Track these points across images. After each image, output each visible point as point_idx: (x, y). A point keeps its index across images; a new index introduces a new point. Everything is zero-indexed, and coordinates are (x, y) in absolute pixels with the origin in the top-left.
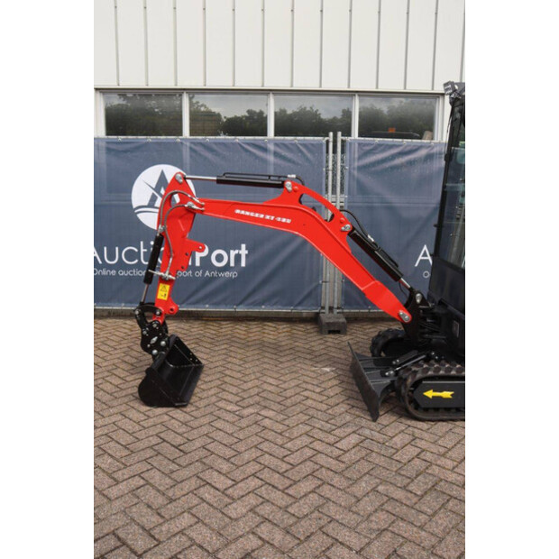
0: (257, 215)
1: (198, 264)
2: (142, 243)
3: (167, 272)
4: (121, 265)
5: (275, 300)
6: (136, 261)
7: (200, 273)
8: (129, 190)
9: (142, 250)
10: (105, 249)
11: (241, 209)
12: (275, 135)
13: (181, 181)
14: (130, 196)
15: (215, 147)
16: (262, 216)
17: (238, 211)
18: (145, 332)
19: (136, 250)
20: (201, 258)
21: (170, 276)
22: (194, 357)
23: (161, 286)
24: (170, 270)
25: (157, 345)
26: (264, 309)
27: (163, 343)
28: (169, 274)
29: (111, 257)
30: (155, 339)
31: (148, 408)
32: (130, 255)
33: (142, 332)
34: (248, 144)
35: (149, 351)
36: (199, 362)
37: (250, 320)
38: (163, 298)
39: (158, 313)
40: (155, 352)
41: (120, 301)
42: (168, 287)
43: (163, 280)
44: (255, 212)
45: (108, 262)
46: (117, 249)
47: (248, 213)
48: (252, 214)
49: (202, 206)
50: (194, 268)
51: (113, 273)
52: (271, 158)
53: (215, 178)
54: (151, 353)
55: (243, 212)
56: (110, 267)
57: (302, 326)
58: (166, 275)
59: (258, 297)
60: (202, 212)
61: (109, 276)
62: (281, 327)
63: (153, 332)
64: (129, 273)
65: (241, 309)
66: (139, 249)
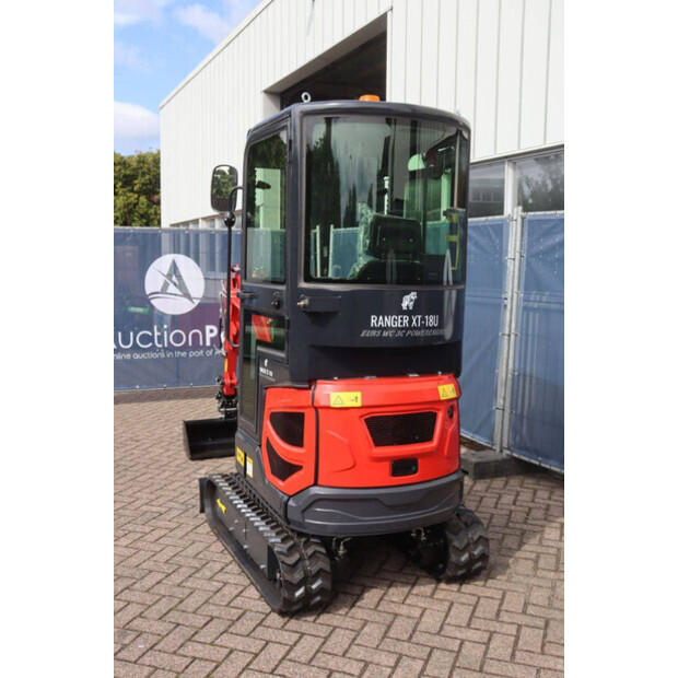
1: (208, 344)
2: (155, 327)
4: (135, 348)
6: (150, 344)
7: (211, 353)
9: (157, 334)
19: (150, 334)
20: (212, 339)
29: (126, 341)
32: (145, 339)
45: (123, 346)
46: (132, 334)
50: (204, 347)
51: (128, 356)
56: (125, 351)
64: (143, 356)
66: (153, 333)
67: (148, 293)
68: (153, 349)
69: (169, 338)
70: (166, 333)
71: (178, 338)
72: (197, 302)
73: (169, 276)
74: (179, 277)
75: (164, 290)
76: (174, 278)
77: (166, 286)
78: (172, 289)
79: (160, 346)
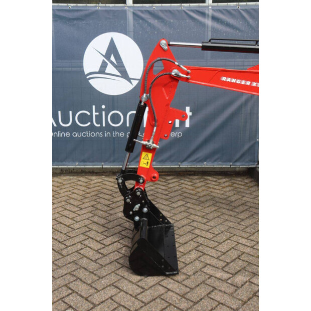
0: (243, 82)
2: (94, 107)
3: (151, 141)
4: (74, 127)
5: (216, 157)
6: (89, 123)
8: (81, 57)
9: (94, 114)
10: (59, 112)
11: (227, 77)
12: (213, 2)
13: (166, 48)
14: (82, 63)
15: (161, 14)
16: (248, 83)
17: (224, 79)
18: (128, 200)
19: (89, 114)
21: (154, 145)
22: (164, 218)
23: (144, 154)
24: (154, 139)
25: (140, 213)
26: (206, 165)
27: (145, 210)
28: (153, 143)
29: (65, 120)
30: (137, 207)
31: (139, 278)
32: (83, 118)
33: (125, 200)
34: (193, 11)
35: (131, 217)
36: (169, 222)
37: (190, 175)
38: (145, 166)
39: (141, 181)
40: (137, 218)
41: (74, 161)
42: (150, 155)
43: (146, 149)
44: (242, 79)
45: (63, 125)
46: (71, 112)
47: (234, 81)
48: (238, 82)
49: (187, 74)
51: (67, 134)
52: (209, 22)
53: (201, 45)
54: (133, 220)
55: (229, 80)
56: (65, 130)
57: (240, 179)
58: (151, 144)
59: (201, 154)
60: (187, 79)
61: (64, 137)
62: (222, 181)
63: (136, 199)
64: (82, 134)
65: (184, 165)
66: (91, 113)
67: (86, 73)
68: (92, 128)
69: (107, 119)
70: (104, 113)
71: (115, 118)
72: (135, 83)
73: (107, 56)
74: (118, 57)
75: (102, 70)
76: (112, 58)
77: (104, 66)
78: (110, 69)
79: (99, 125)
